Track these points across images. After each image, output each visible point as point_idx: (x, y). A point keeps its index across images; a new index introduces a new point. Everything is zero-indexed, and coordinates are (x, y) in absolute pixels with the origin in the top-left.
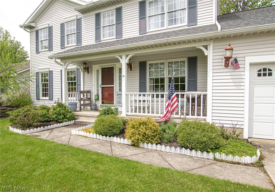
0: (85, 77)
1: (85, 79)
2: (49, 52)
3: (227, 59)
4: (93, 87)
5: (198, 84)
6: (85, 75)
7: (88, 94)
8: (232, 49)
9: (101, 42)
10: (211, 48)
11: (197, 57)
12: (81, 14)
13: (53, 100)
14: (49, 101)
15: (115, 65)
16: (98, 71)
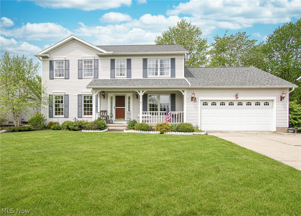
0: (101, 101)
1: (101, 103)
2: (65, 79)
3: (192, 98)
4: (108, 108)
5: (176, 108)
6: (101, 100)
7: (105, 113)
8: (195, 94)
9: (115, 79)
10: (186, 92)
11: (175, 94)
12: (98, 57)
13: (68, 118)
14: (64, 118)
15: (126, 94)
16: (112, 97)
